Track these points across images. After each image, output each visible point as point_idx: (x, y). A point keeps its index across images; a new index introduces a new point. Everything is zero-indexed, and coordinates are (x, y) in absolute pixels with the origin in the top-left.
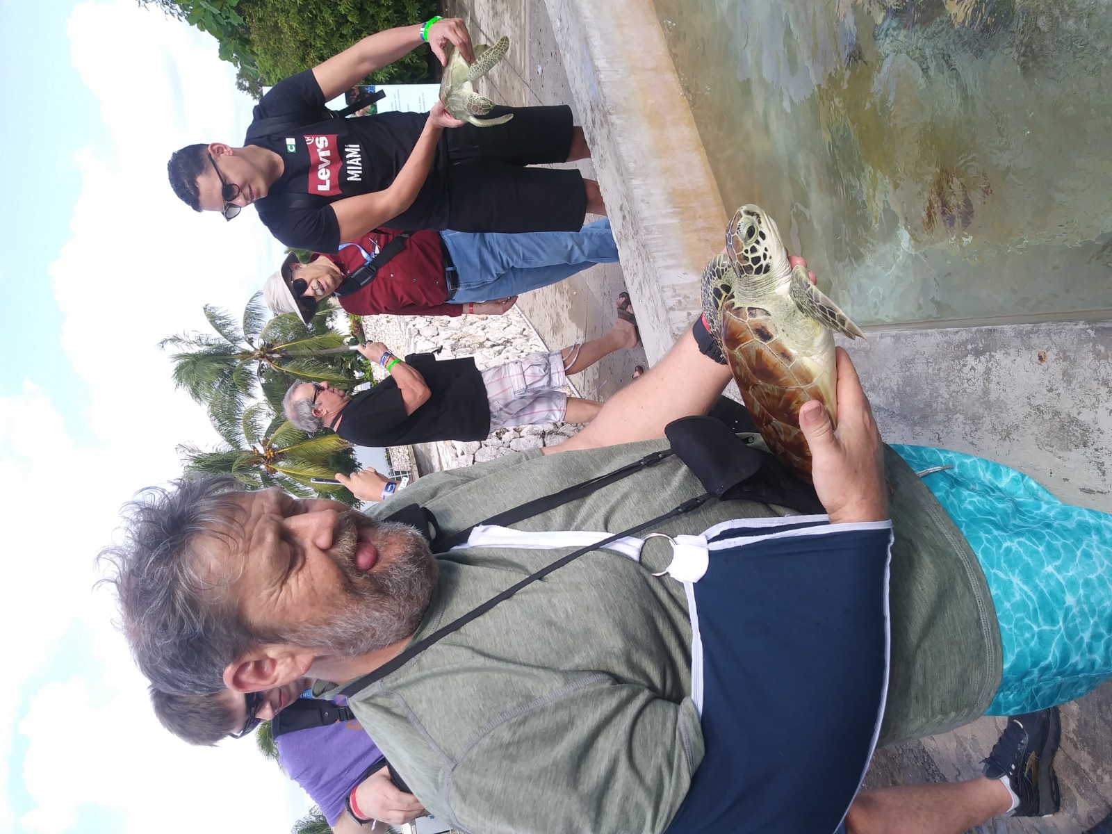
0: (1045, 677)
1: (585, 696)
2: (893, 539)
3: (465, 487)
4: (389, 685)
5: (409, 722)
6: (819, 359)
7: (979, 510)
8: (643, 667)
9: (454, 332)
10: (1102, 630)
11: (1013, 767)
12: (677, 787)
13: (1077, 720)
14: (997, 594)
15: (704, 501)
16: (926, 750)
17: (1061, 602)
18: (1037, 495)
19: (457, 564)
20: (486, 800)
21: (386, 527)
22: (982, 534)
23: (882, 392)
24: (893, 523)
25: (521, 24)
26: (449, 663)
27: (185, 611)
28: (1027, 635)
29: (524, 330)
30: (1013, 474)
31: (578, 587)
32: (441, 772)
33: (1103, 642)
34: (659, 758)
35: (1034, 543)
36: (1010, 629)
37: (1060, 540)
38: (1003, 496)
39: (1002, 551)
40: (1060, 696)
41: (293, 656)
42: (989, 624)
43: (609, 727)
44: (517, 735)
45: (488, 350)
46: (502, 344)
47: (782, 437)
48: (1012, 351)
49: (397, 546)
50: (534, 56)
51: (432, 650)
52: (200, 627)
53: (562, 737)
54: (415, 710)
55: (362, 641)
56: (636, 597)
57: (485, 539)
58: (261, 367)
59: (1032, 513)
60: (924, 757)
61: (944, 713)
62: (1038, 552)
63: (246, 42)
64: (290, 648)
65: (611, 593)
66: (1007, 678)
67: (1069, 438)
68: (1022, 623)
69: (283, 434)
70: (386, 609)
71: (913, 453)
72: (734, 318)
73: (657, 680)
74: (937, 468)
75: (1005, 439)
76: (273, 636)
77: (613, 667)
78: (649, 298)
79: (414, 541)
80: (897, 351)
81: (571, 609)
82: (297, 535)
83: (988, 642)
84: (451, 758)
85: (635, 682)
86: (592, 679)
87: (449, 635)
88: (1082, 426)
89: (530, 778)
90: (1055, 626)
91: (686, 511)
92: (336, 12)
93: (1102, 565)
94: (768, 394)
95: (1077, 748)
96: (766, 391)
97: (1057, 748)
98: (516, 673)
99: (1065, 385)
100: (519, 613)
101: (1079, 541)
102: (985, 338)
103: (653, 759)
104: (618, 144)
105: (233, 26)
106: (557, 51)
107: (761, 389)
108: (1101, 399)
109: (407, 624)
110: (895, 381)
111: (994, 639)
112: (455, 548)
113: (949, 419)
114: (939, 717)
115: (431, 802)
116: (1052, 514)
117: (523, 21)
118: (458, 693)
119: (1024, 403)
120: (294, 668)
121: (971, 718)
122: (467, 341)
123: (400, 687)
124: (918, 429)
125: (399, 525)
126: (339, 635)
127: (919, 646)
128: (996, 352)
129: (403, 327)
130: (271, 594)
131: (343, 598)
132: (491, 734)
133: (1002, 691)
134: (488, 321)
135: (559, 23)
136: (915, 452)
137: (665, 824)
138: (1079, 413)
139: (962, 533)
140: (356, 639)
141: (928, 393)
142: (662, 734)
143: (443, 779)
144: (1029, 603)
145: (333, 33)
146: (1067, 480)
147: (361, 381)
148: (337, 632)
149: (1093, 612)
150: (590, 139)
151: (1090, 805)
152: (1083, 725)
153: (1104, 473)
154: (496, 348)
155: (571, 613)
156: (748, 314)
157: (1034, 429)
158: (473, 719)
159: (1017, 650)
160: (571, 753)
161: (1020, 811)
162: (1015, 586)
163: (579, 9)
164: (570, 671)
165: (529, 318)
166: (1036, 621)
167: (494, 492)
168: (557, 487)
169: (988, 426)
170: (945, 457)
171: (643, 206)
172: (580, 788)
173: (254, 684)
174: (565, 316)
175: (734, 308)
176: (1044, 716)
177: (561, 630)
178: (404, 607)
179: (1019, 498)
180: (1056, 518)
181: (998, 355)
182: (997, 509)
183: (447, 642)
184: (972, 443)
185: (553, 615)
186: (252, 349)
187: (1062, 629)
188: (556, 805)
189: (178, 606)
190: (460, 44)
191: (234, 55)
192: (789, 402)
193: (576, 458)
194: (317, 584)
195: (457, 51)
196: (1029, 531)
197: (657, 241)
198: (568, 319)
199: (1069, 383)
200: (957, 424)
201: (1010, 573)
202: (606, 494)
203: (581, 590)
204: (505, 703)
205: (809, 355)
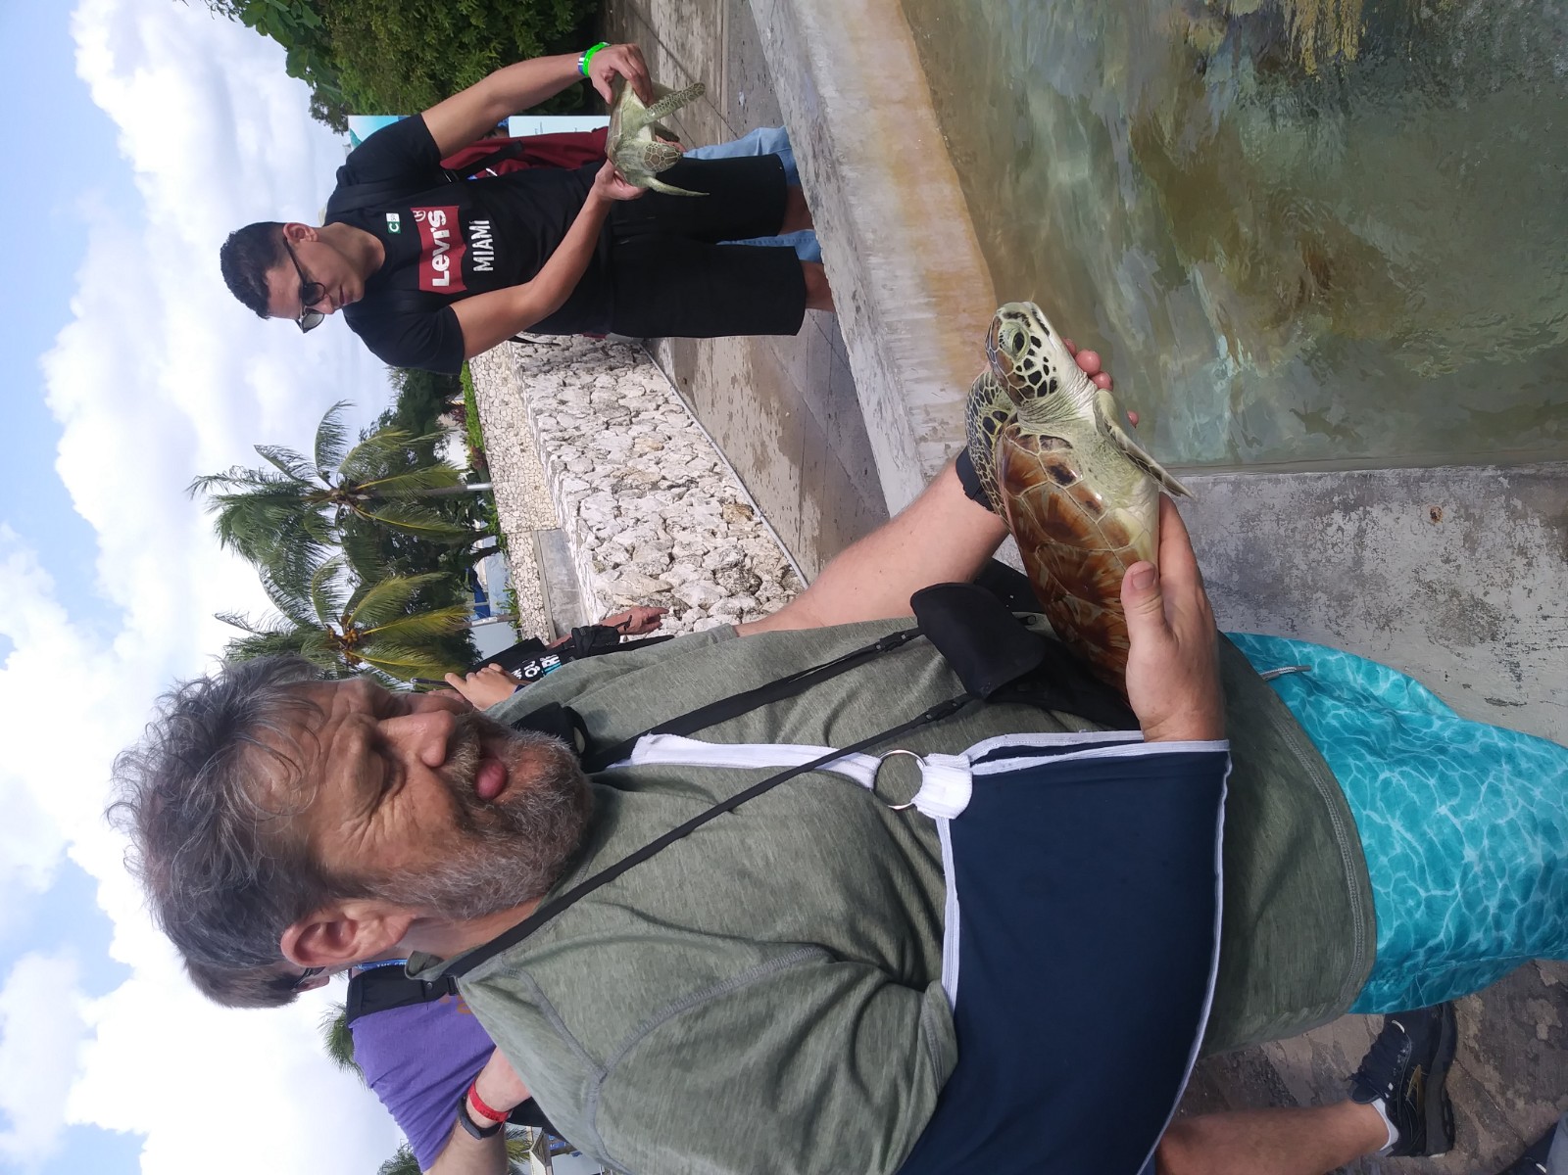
0: (1434, 961)
1: (790, 978)
2: (1230, 767)
3: (627, 678)
4: (513, 959)
5: (540, 1013)
6: (1137, 513)
7: (1345, 726)
8: (873, 939)
9: (616, 466)
10: (1515, 897)
11: (1391, 1087)
12: (918, 1107)
13: (1480, 1021)
14: (1370, 845)
15: (963, 705)
16: (1271, 1060)
17: (1457, 857)
18: (1427, 707)
19: (615, 790)
20: (646, 1127)
21: (520, 738)
22: (1351, 761)
23: (1214, 560)
24: (1231, 746)
25: (716, 33)
26: (599, 930)
27: (234, 847)
28: (1411, 903)
29: (715, 465)
30: (1394, 677)
31: (783, 822)
32: (585, 1083)
33: (1515, 913)
34: (892, 1067)
35: (1421, 773)
36: (1387, 894)
37: (1458, 771)
38: (1381, 707)
39: (1378, 784)
40: (1455, 988)
41: (381, 918)
42: (1358, 886)
43: (823, 1022)
44: (694, 1031)
45: (663, 493)
46: (683, 485)
47: (1078, 619)
48: (1395, 506)
49: (534, 765)
50: (735, 79)
51: (574, 910)
52: (252, 872)
53: (757, 1037)
54: (549, 996)
55: (480, 899)
56: (866, 839)
57: (654, 753)
58: (341, 513)
59: (1420, 732)
60: (1267, 1073)
61: (1293, 1009)
62: (1428, 786)
63: (325, 51)
64: (377, 905)
65: (830, 833)
66: (1381, 961)
67: (1472, 627)
68: (1404, 886)
69: (370, 606)
70: (516, 854)
71: (1257, 646)
72: (1020, 449)
73: (892, 958)
74: (1291, 669)
75: (1383, 629)
76: (356, 888)
77: (830, 938)
78: (892, 424)
79: (559, 758)
80: (1236, 503)
81: (773, 853)
82: (395, 745)
83: (1355, 910)
84: (600, 1065)
85: (862, 960)
86: (800, 955)
87: (599, 888)
88: (1490, 611)
89: (709, 1093)
90: (1448, 890)
91: (937, 718)
92: (453, 11)
93: (1515, 806)
94: (1062, 559)
95: (1479, 1061)
96: (1061, 554)
97: (1452, 1061)
98: (693, 945)
99: (1467, 554)
100: (698, 857)
101: (1485, 771)
102: (1357, 487)
103: (885, 1067)
104: (851, 206)
105: (307, 29)
106: (767, 74)
107: (1053, 550)
108: (1517, 575)
109: (546, 876)
110: (1232, 547)
111: (1365, 907)
112: (613, 766)
113: (1307, 600)
114: (1287, 1015)
115: (570, 1126)
116: (1447, 734)
117: (719, 29)
118: (610, 971)
119: (1410, 578)
120: (383, 934)
121: (1330, 1016)
122: (634, 480)
123: (528, 962)
124: (1264, 612)
125: (538, 736)
126: (447, 889)
127: (1260, 916)
128: (1372, 507)
129: (543, 459)
130: (355, 828)
131: (455, 837)
132: (657, 1031)
133: (1374, 979)
134: (664, 452)
135: (769, 35)
136: (1260, 644)
137: (900, 1160)
138: (1486, 594)
139: (1324, 759)
140: (471, 896)
141: (1278, 563)
142: (898, 1032)
143: (587, 1094)
144: (1414, 857)
145: (449, 42)
146: (1469, 686)
147: (482, 534)
148: (446, 886)
149: (1502, 870)
150: (811, 198)
151: (1498, 1141)
152: (1488, 1028)
153: (1519, 678)
154: (676, 491)
155: (772, 859)
156: (1040, 444)
157: (1424, 615)
158: (631, 1010)
159: (1395, 924)
160: (769, 1057)
161: (1399, 1149)
162: (1395, 834)
163: (798, 15)
164: (770, 942)
165: (722, 448)
166: (1423, 883)
167: (667, 686)
168: (756, 682)
169: (1359, 609)
170: (1300, 652)
171: (885, 293)
172: (781, 1108)
173: (325, 955)
174: (773, 446)
175: (1020, 435)
176: (1435, 1016)
177: (758, 883)
178: (542, 851)
179: (1403, 710)
180: (1452, 740)
181: (1376, 511)
182: (1371, 726)
183: (597, 899)
184: (1338, 634)
185: (746, 862)
186: (328, 488)
187: (1459, 895)
188: (745, 1134)
189: (224, 841)
190: (634, 77)
191: (308, 69)
192: (1092, 571)
193: (784, 641)
194: (420, 813)
195: (629, 87)
196: (1415, 758)
197: (904, 343)
198: (777, 450)
199: (1473, 551)
200: (1317, 606)
201: (1388, 816)
202: (827, 693)
203: (788, 828)
204: (677, 987)
205: (1125, 507)
